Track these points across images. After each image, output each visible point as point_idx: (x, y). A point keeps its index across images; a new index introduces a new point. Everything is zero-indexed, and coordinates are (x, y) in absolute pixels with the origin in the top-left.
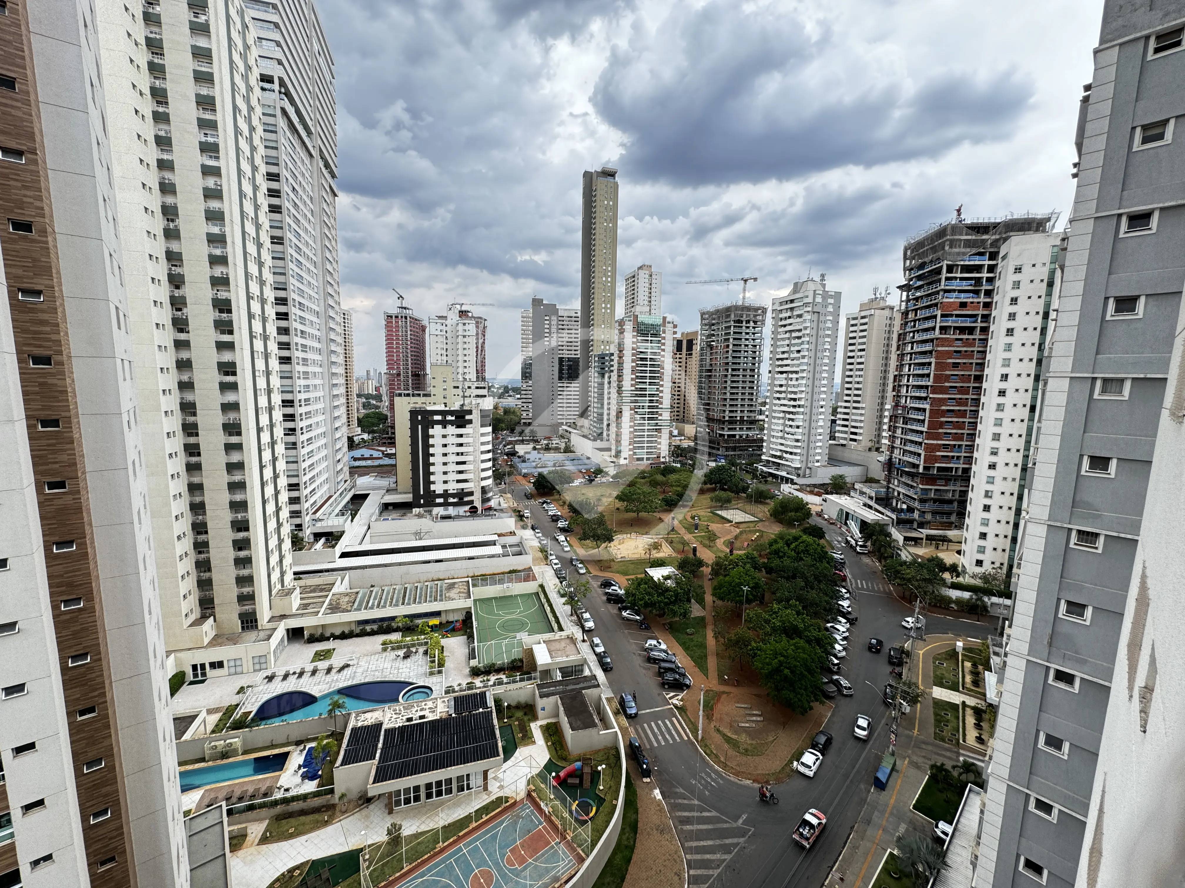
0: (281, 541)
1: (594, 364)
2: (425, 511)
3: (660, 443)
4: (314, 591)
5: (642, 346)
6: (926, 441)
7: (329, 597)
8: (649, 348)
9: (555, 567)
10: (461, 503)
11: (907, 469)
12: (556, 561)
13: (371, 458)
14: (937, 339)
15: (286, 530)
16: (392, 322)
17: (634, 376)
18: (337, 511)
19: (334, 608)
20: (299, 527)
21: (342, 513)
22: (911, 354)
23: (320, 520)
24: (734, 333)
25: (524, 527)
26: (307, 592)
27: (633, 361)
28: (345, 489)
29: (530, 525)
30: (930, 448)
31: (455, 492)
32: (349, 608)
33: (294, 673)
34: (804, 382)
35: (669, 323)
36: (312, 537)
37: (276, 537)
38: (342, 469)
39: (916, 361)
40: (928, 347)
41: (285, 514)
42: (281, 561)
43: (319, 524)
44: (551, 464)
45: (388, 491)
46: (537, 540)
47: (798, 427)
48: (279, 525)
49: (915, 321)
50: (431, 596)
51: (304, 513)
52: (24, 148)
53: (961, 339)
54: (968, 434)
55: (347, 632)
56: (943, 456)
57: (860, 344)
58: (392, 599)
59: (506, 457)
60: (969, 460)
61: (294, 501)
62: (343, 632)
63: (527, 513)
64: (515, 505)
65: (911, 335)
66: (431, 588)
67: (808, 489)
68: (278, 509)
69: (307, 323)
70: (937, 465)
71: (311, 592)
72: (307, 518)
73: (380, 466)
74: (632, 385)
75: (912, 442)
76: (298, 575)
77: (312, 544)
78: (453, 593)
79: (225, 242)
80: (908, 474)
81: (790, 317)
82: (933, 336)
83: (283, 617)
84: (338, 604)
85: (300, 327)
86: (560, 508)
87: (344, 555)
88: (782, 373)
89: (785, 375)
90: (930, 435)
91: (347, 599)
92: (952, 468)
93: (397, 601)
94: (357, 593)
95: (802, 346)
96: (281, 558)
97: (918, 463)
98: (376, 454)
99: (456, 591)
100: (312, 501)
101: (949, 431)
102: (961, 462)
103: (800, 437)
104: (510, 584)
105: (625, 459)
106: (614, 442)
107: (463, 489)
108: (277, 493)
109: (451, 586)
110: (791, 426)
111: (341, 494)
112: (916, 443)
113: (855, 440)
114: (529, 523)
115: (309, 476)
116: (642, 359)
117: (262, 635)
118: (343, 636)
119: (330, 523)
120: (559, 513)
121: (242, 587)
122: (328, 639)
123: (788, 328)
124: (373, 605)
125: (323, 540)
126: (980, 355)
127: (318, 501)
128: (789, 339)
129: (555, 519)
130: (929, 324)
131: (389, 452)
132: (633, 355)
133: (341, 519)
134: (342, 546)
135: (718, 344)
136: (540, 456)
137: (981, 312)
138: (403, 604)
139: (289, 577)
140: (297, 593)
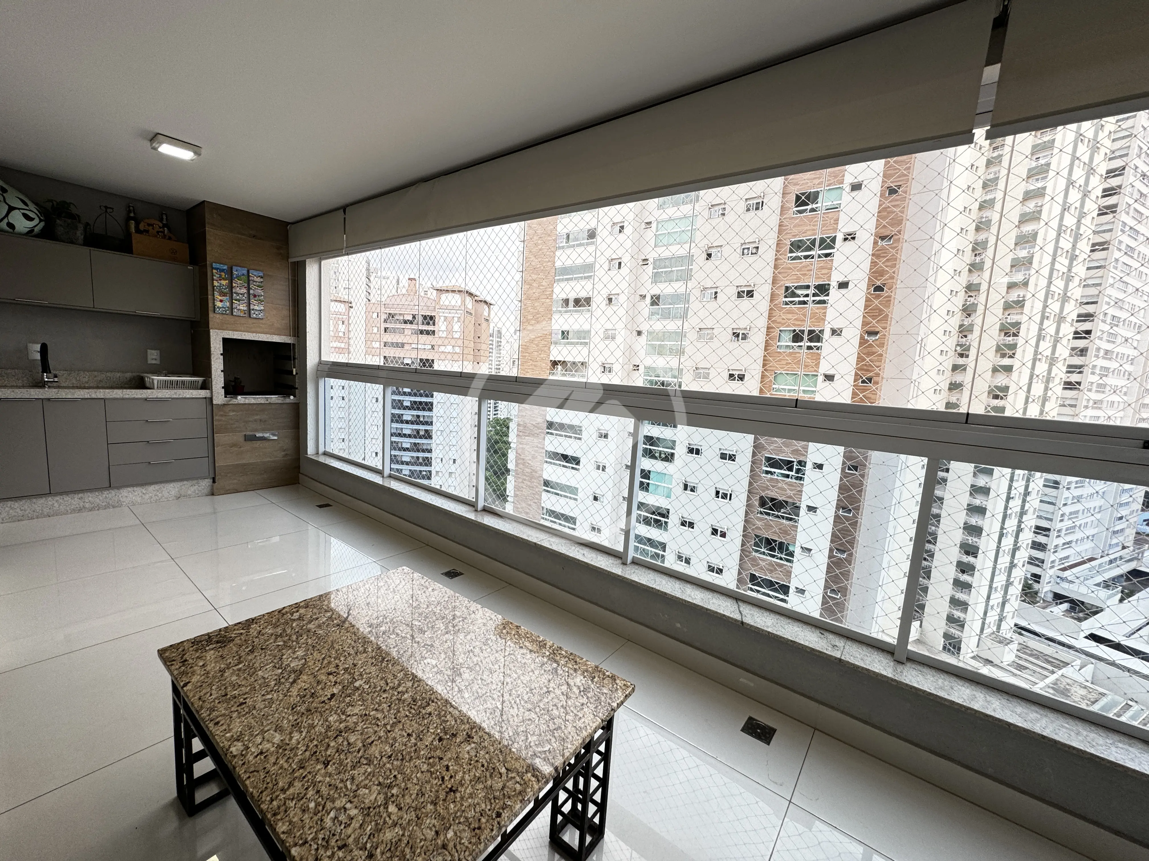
0: (1008, 584)
4: (1037, 657)
7: (1057, 676)
15: (1020, 574)
18: (1099, 579)
19: (1059, 690)
20: (1037, 577)
21: (1106, 585)
23: (1070, 581)
26: (1026, 654)
28: (1121, 558)
32: (1083, 705)
36: (1050, 595)
38: (1122, 530)
41: (1023, 555)
42: (1003, 604)
43: (1065, 585)
48: (1012, 565)
51: (1047, 565)
61: (1037, 546)
68: (1016, 549)
71: (1032, 656)
72: (1051, 572)
76: (1021, 629)
77: (1047, 604)
83: (989, 663)
84: (1069, 691)
87: (1094, 637)
91: (1084, 692)
94: (1103, 695)
96: (1005, 600)
100: (1062, 554)
108: (1019, 530)
111: (1111, 562)
115: (1067, 523)
119: (1083, 590)
121: (954, 609)
125: (1066, 606)
127: (1071, 559)
133: (1103, 593)
134: (1091, 625)
139: (1008, 626)
140: (1014, 646)
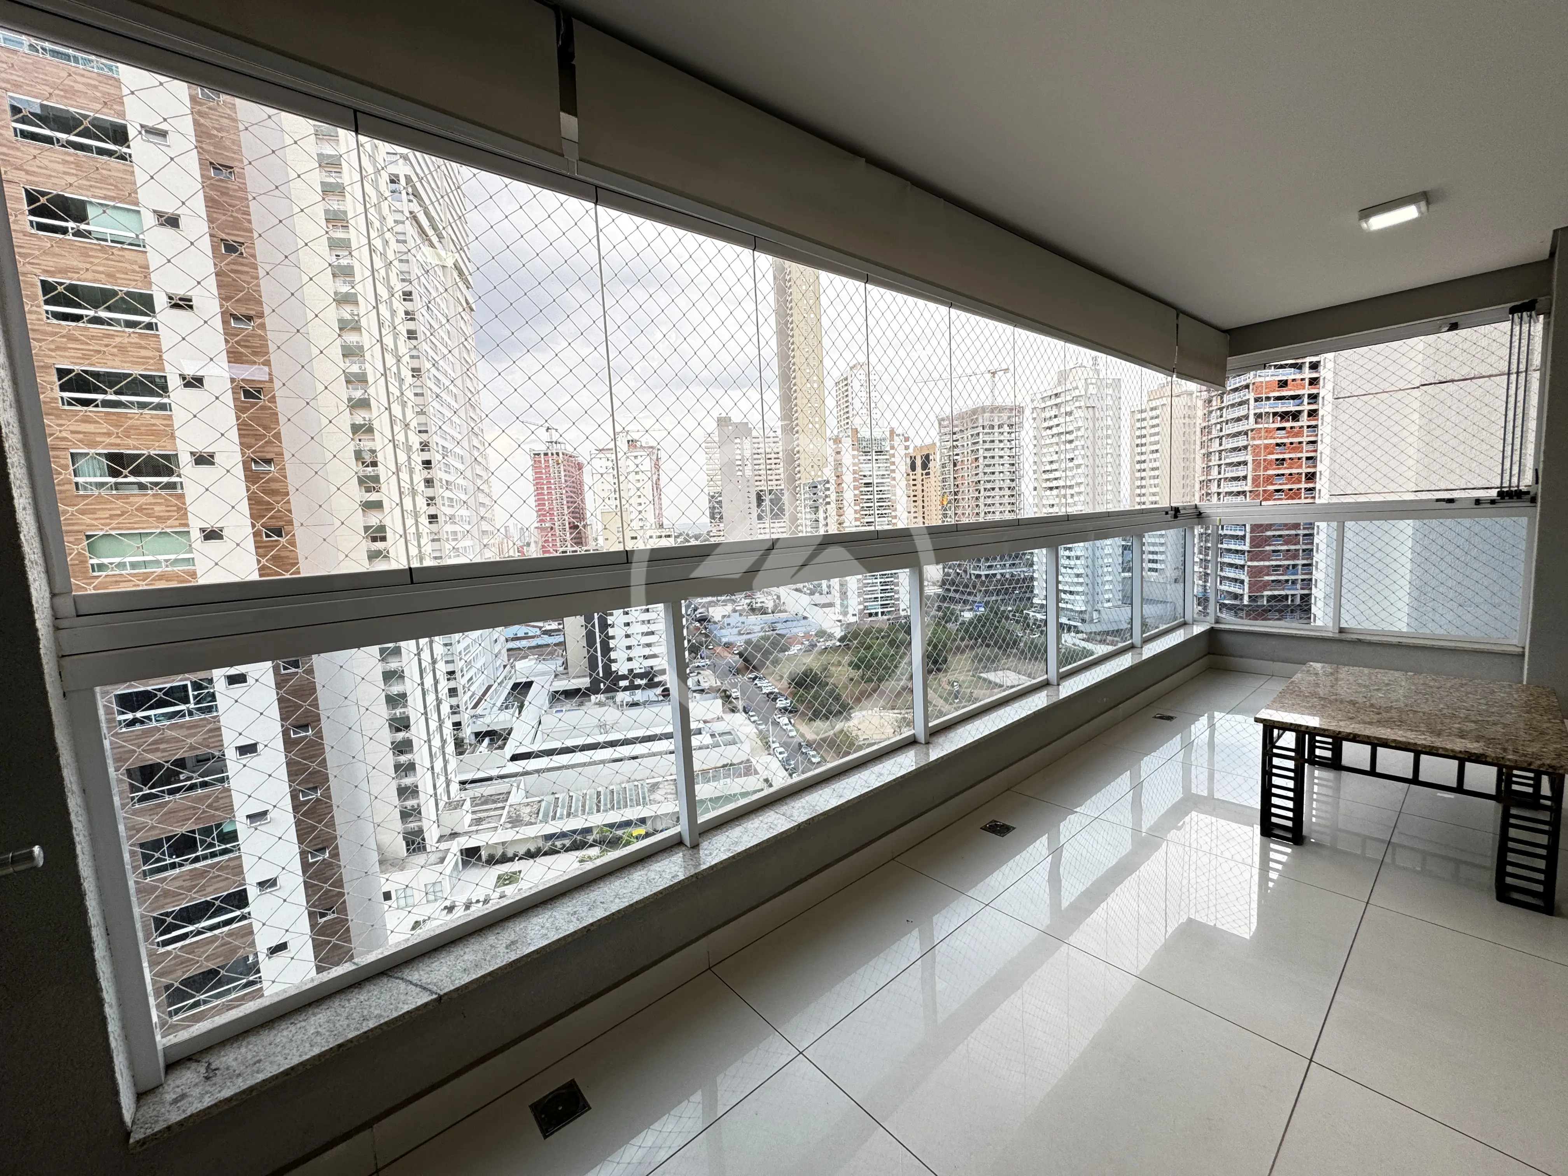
0: (443, 744)
1: (804, 495)
2: (607, 698)
3: (897, 592)
4: (485, 803)
5: (866, 468)
6: (1249, 563)
7: (507, 808)
8: (873, 470)
9: (780, 757)
10: (652, 685)
11: (1227, 602)
12: (782, 749)
13: (526, 637)
14: (1252, 430)
15: (448, 728)
16: (540, 462)
17: (858, 508)
18: (499, 704)
19: (515, 821)
20: (460, 725)
21: (505, 707)
22: (1220, 452)
23: (482, 716)
24: (984, 442)
25: (733, 711)
26: (477, 805)
27: (855, 488)
28: (505, 677)
29: (740, 708)
30: (1255, 573)
31: (643, 671)
32: (533, 820)
33: (478, 901)
34: (1082, 498)
35: (898, 435)
36: (473, 737)
37: (438, 736)
38: (499, 652)
39: (1228, 461)
40: (1241, 442)
41: (445, 709)
42: (445, 767)
43: (479, 722)
44: (757, 628)
45: (556, 676)
46: (753, 725)
47: (1078, 558)
48: (441, 723)
49: (1221, 409)
50: (631, 800)
51: (462, 708)
52: (252, 313)
53: (1284, 429)
54: (1304, 551)
55: (533, 850)
56: (1273, 581)
57: (1151, 444)
58: (584, 806)
59: (698, 624)
60: (1308, 583)
61: (453, 692)
62: (529, 850)
63: (735, 692)
64: (719, 684)
65: (1219, 427)
66: (630, 790)
67: (1099, 638)
68: (439, 702)
69: (452, 470)
70: (1266, 593)
71: (482, 804)
72: (467, 714)
73: (538, 646)
74: (856, 519)
75: (1231, 565)
76: (464, 784)
77: (475, 747)
78: (657, 796)
79: (367, 382)
80: (1230, 608)
81: (1056, 416)
82: (1246, 428)
83: (454, 835)
84: (519, 816)
85: (445, 477)
86: (776, 683)
87: (515, 758)
88: (1051, 489)
89: (1055, 492)
90: (1253, 556)
91: (528, 810)
92: (1287, 596)
93: (590, 809)
94: (539, 802)
95: (1077, 452)
96: (446, 762)
97: (1241, 592)
98: (532, 632)
99: (661, 792)
100: (469, 692)
101: (1279, 548)
102: (1299, 586)
103: (1081, 571)
104: (728, 780)
105: (854, 615)
106: (838, 595)
107: (652, 668)
108: (436, 682)
109: (654, 787)
110: (1069, 557)
111: (501, 683)
112: (1236, 566)
113: (1156, 570)
114: (740, 705)
115: (466, 661)
116: (868, 485)
117: (433, 858)
118: (530, 855)
119: (493, 719)
120: (776, 690)
121: (405, 800)
122: (511, 860)
123: (1055, 430)
124: (562, 815)
125: (487, 741)
126: (1311, 447)
127: (477, 693)
128: (1057, 444)
129: (773, 697)
130: (1241, 412)
131: (548, 628)
132: (855, 480)
133: (506, 715)
134: (511, 748)
135: (965, 457)
136: (743, 619)
137: (1307, 391)
138: (598, 811)
139: (455, 787)
140: (467, 805)
